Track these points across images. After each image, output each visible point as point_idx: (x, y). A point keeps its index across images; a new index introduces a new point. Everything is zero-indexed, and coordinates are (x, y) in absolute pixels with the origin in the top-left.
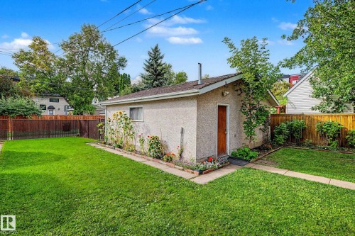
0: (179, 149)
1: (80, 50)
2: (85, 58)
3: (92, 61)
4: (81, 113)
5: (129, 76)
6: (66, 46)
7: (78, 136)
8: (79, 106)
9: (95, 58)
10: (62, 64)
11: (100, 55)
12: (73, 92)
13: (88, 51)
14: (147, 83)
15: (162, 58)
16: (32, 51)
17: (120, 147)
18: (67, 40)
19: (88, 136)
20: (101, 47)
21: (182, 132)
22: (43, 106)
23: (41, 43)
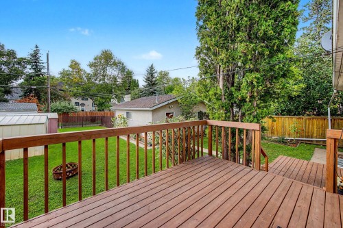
2: (104, 71)
3: (110, 73)
4: (103, 110)
6: (91, 65)
7: (100, 125)
8: (101, 106)
9: (112, 72)
11: (115, 69)
13: (106, 67)
16: (71, 69)
18: (92, 60)
19: (106, 126)
20: (115, 64)
22: (77, 104)
23: (76, 64)
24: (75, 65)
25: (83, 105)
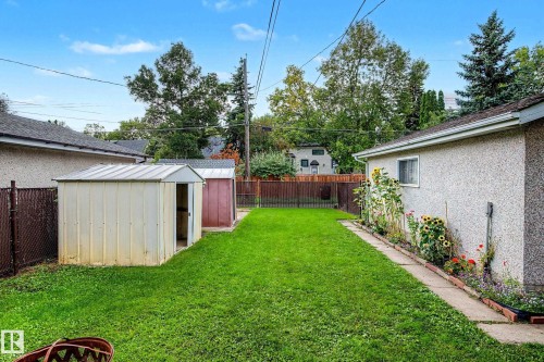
0: (484, 250)
1: (346, 68)
2: (354, 80)
3: (365, 81)
5: (441, 93)
7: (336, 207)
8: (344, 162)
9: (369, 75)
10: (321, 97)
11: (378, 69)
12: (336, 137)
13: (357, 67)
14: (465, 104)
15: (507, 39)
17: (382, 233)
19: (348, 209)
20: (380, 55)
21: (490, 214)
22: (304, 163)
23: (298, 73)
24: (295, 77)
25: (315, 164)
